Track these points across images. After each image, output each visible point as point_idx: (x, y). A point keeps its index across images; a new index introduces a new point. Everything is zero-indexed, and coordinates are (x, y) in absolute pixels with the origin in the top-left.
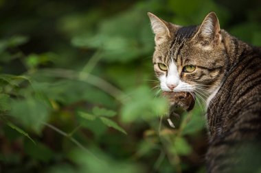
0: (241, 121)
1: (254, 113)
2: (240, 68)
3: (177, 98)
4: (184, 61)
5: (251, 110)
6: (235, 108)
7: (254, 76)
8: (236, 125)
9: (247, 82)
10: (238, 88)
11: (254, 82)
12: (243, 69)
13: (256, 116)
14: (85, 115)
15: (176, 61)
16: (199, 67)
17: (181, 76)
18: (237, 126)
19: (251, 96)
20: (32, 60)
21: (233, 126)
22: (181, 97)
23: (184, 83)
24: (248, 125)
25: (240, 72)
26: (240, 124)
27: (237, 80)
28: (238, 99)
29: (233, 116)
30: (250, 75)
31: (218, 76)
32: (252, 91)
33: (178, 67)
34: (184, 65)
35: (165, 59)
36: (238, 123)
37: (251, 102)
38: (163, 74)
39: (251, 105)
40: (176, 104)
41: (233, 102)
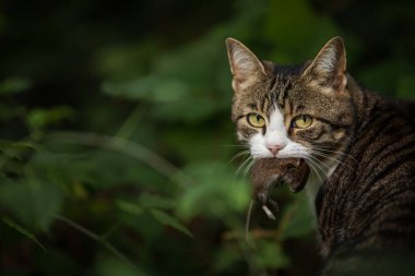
0: (382, 218)
1: (403, 207)
2: (372, 132)
3: (283, 168)
4: (295, 107)
5: (397, 203)
6: (369, 199)
7: (398, 145)
8: (372, 225)
9: (386, 156)
10: (371, 164)
11: (398, 155)
12: (377, 134)
13: (406, 212)
14: (126, 206)
15: (282, 107)
16: (318, 119)
17: (290, 133)
18: (374, 227)
19: (395, 179)
20: (37, 118)
21: (367, 227)
22: (290, 166)
23: (294, 144)
24: (392, 226)
25: (372, 140)
26: (381, 225)
27: (369, 152)
28: (372, 184)
29: (366, 212)
30: (391, 144)
31: (343, 139)
32: (397, 171)
33: (285, 117)
34: (294, 115)
35: (262, 106)
36: (377, 222)
37: (396, 190)
38: (256, 132)
39: (396, 193)
40: (280, 178)
41: (364, 187)
